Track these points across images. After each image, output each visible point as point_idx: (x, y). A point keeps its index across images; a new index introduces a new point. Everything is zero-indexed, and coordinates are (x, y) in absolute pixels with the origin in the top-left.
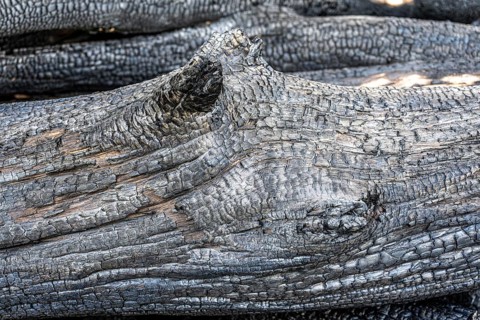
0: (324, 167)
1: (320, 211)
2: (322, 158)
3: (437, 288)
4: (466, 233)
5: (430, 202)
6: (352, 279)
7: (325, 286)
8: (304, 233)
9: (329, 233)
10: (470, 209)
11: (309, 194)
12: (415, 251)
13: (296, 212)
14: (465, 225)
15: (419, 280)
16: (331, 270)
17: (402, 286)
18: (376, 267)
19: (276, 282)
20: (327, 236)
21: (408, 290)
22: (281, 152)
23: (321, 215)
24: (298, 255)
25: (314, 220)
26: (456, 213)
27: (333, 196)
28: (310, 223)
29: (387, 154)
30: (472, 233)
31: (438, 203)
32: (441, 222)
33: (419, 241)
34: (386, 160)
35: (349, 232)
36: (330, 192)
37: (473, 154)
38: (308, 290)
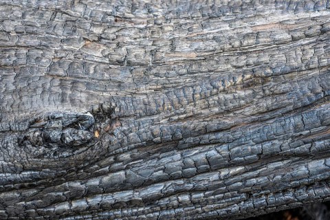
0: (59, 76)
1: (43, 123)
2: (57, 67)
3: (197, 212)
4: (218, 152)
5: (176, 118)
6: (99, 199)
7: (71, 205)
8: (25, 145)
9: (49, 147)
10: (221, 126)
11: (35, 105)
12: (164, 170)
13: (19, 123)
14: (217, 143)
15: (175, 203)
16: (71, 187)
17: (158, 208)
18: (124, 186)
19: (12, 199)
20: (47, 150)
21: (165, 213)
22: (15, 59)
23: (42, 128)
24: (24, 169)
25: (35, 132)
26: (206, 131)
27: (60, 108)
28: (31, 135)
29: (134, 64)
30: (226, 153)
31: (186, 118)
32: (191, 140)
33: (168, 159)
34: (131, 71)
35: (72, 146)
36: (58, 103)
37: (229, 66)
38: (52, 209)
